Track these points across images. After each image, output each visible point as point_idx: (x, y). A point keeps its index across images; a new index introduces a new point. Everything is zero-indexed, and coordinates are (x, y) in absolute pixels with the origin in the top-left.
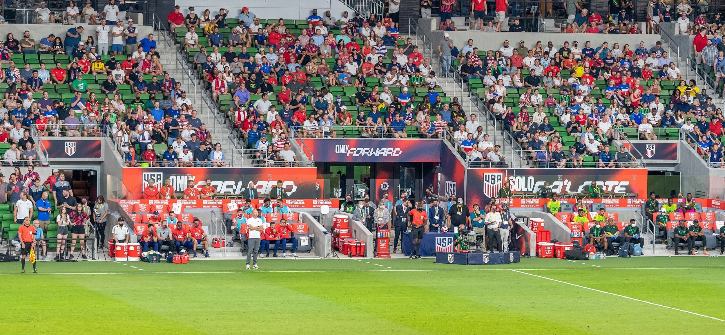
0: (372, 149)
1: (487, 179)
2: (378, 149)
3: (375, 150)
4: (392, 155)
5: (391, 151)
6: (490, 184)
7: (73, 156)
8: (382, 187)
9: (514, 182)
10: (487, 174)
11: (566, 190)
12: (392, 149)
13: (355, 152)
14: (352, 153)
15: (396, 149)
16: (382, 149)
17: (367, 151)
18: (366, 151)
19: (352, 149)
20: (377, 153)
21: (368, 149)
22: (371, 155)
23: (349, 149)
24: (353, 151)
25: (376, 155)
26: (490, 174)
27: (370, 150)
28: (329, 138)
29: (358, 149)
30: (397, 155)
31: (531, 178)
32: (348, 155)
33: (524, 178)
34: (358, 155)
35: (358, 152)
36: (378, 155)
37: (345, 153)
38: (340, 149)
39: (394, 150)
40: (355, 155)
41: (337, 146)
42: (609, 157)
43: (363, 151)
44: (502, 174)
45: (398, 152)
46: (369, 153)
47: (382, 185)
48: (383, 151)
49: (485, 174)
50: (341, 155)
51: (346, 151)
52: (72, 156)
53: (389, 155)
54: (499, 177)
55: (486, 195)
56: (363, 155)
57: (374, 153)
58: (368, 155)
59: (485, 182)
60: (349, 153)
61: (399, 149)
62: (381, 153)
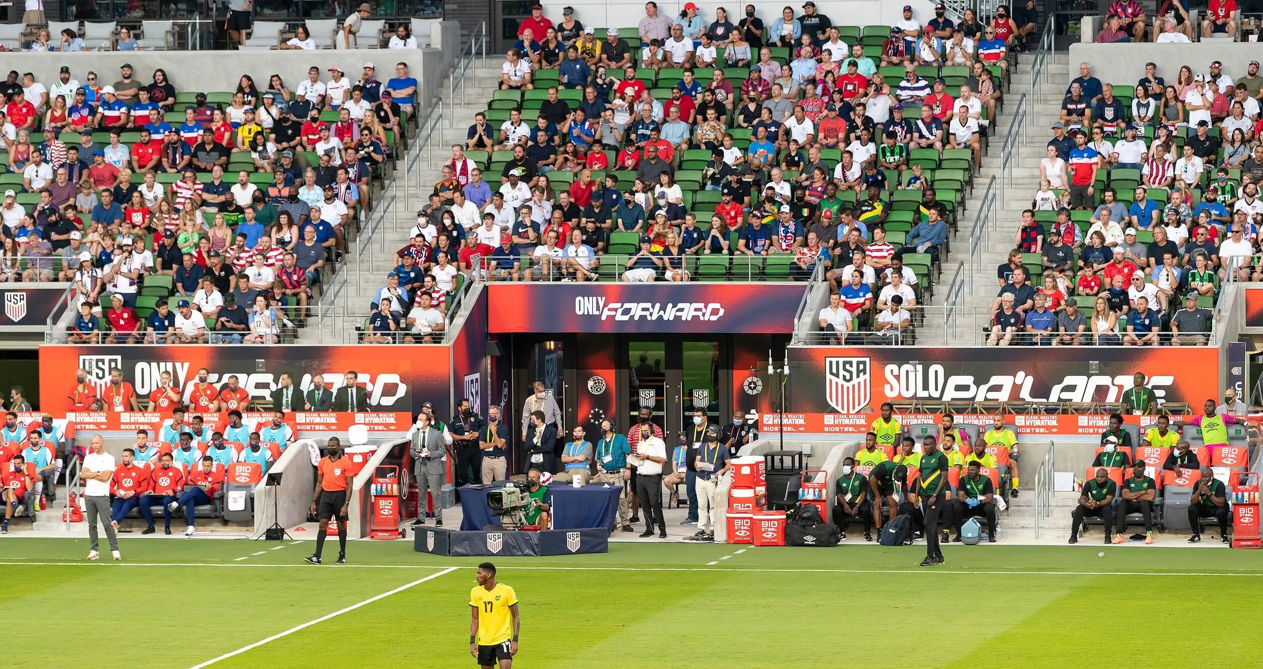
0: (658, 306)
1: (834, 371)
2: (670, 305)
3: (663, 308)
4: (702, 318)
5: (700, 310)
6: (840, 381)
7: (21, 322)
8: (746, 388)
9: (897, 378)
10: (834, 360)
11: (1022, 396)
12: (701, 305)
13: (620, 311)
14: (613, 313)
15: (712, 306)
16: (680, 306)
17: (647, 309)
18: (643, 309)
19: (612, 306)
20: (670, 314)
21: (648, 305)
22: (654, 317)
23: (605, 305)
24: (616, 310)
25: (665, 318)
26: (841, 360)
27: (653, 307)
28: (565, 281)
29: (627, 306)
30: (714, 318)
31: (937, 369)
32: (604, 318)
33: (920, 368)
34: (626, 318)
35: (626, 312)
36: (671, 318)
37: (598, 313)
38: (585, 306)
39: (706, 307)
40: (619, 317)
41: (578, 299)
42: (1147, 322)
43: (637, 310)
44: (867, 360)
45: (715, 312)
46: (651, 314)
47: (746, 383)
48: (682, 310)
49: (828, 360)
50: (588, 318)
51: (598, 309)
52: (19, 323)
53: (695, 318)
54: (861, 367)
55: (833, 405)
56: (636, 318)
57: (662, 313)
58: (649, 318)
59: (829, 376)
60: (606, 314)
61: (717, 306)
62: (678, 314)
